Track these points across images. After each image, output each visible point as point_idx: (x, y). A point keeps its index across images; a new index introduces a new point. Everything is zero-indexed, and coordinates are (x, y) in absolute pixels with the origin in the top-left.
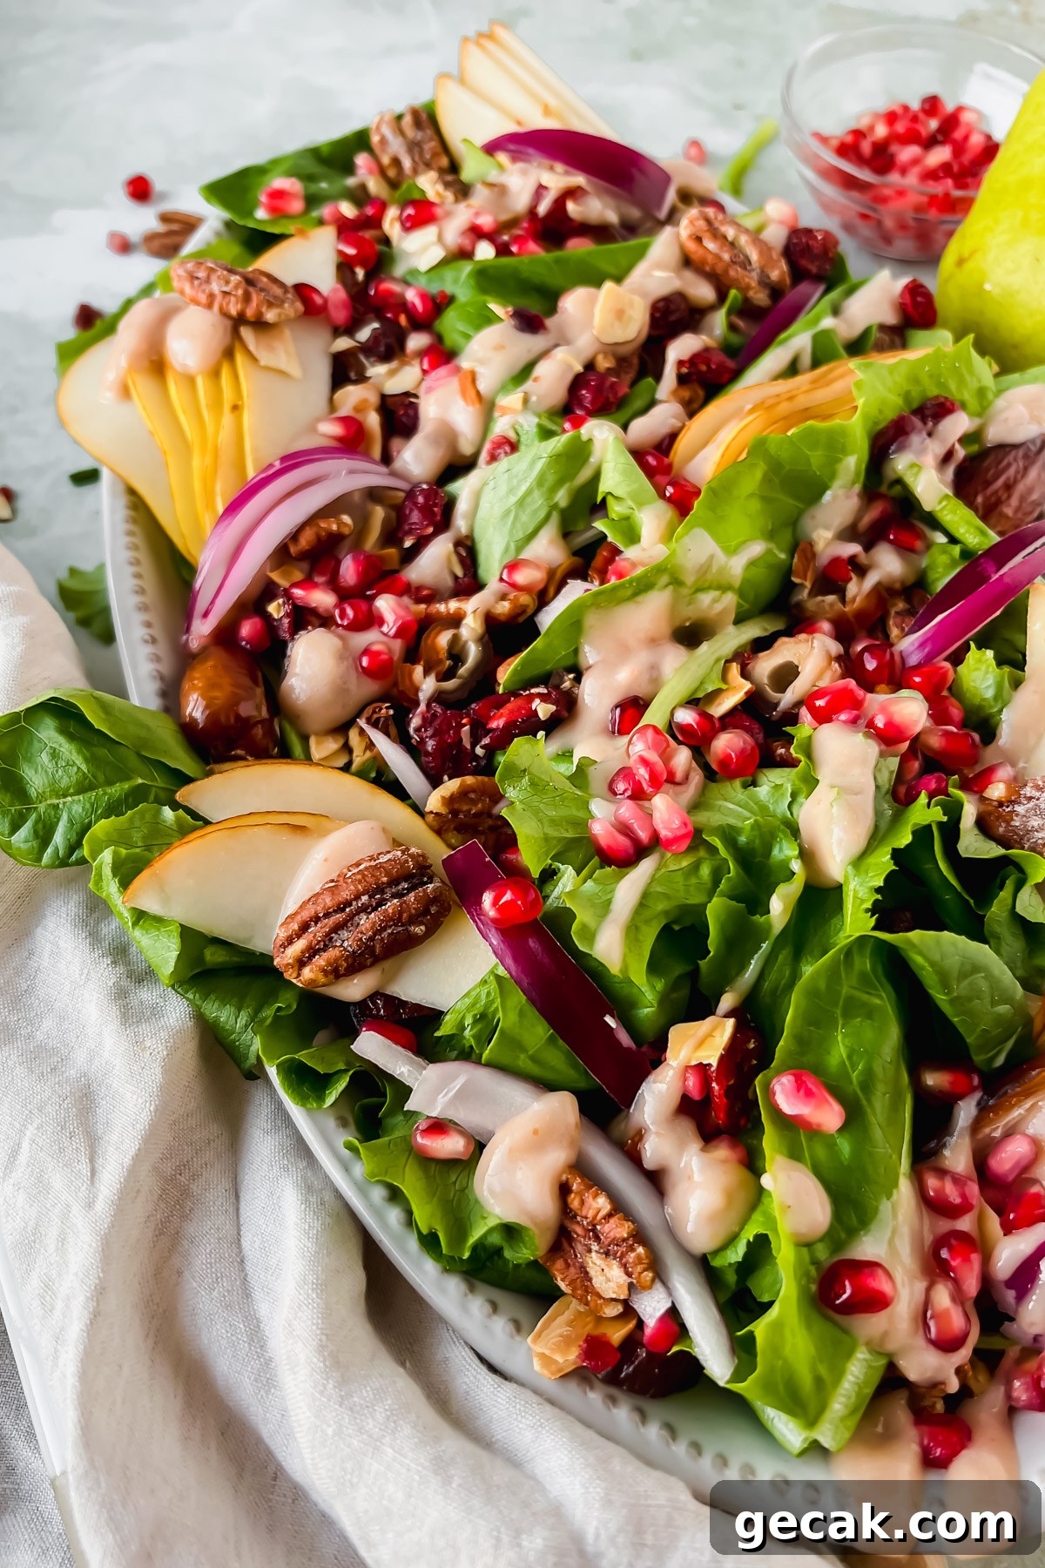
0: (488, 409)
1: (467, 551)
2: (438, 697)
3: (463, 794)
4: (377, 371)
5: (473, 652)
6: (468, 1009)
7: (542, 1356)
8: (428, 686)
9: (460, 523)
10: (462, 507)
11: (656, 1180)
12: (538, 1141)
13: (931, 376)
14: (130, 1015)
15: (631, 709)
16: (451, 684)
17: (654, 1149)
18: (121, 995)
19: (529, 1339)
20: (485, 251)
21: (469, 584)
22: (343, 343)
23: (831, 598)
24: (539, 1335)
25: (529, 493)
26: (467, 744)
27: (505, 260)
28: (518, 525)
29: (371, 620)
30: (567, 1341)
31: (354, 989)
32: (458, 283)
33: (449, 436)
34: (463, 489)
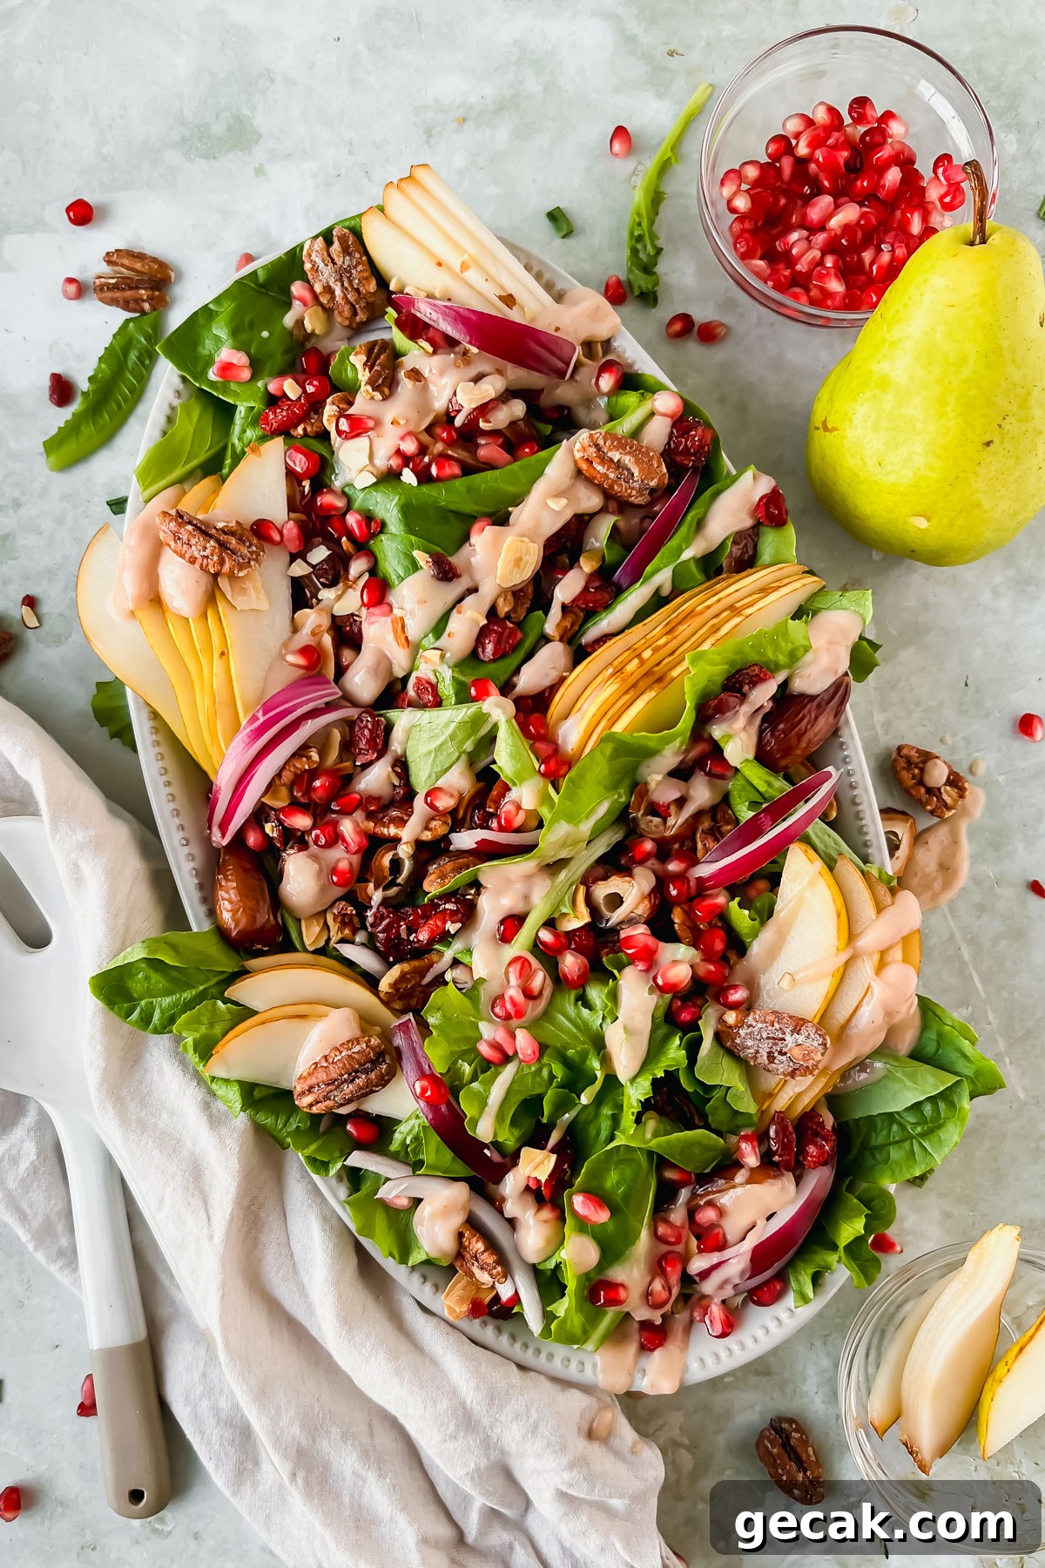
0: (414, 648)
1: (402, 766)
2: (385, 902)
3: (403, 977)
4: (327, 595)
5: (407, 866)
6: (408, 1134)
7: (449, 1307)
8: (377, 897)
9: (396, 746)
10: (398, 735)
11: (512, 1223)
12: (446, 1212)
13: (752, 647)
14: (215, 1120)
15: (512, 924)
16: (393, 891)
17: (511, 1209)
18: (206, 1106)
19: (443, 1297)
20: (408, 477)
21: (404, 797)
22: (299, 569)
23: (657, 820)
24: (448, 1294)
25: (444, 743)
26: (404, 936)
27: (425, 489)
28: (437, 762)
29: (335, 839)
30: (462, 1300)
31: (344, 1111)
32: (387, 507)
33: (384, 662)
34: (402, 719)
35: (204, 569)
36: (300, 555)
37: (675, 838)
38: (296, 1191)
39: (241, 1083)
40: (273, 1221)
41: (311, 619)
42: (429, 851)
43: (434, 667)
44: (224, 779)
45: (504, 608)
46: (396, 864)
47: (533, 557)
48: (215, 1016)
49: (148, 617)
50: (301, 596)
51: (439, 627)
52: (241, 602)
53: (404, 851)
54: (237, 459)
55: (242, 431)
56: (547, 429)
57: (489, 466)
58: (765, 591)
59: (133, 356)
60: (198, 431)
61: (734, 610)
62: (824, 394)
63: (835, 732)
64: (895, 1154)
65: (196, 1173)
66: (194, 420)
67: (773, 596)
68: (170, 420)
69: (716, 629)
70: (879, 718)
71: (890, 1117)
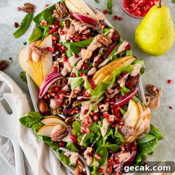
0: (72, 68)
1: (69, 86)
2: (66, 108)
4: (58, 59)
5: (70, 102)
6: (69, 145)
7: (75, 173)
9: (69, 83)
10: (69, 81)
11: (85, 159)
12: (75, 157)
14: (38, 142)
15: (86, 111)
16: (68, 106)
17: (85, 157)
18: (37, 140)
20: (71, 41)
21: (70, 91)
22: (54, 55)
23: (109, 95)
24: (75, 170)
25: (76, 83)
26: (69, 113)
28: (75, 86)
29: (59, 97)
30: (77, 171)
31: (59, 141)
32: (68, 46)
33: (67, 70)
34: (70, 79)
35: (39, 55)
36: (54, 53)
37: (112, 98)
38: (51, 154)
39: (43, 136)
40: (47, 158)
41: (56, 63)
42: (74, 100)
43: (75, 71)
44: (41, 88)
45: (86, 62)
46: (68, 102)
47: (91, 54)
48: (39, 125)
49: (30, 62)
50: (54, 59)
51: (76, 65)
52: (44, 60)
53: (70, 100)
54: (45, 37)
55: (45, 33)
56: (93, 34)
57: (84, 40)
58: (127, 60)
59: (28, 20)
60: (38, 33)
61: (122, 63)
62: (137, 29)
63: (138, 82)
64: (146, 149)
65: (35, 150)
66: (38, 31)
67: (128, 61)
68: (34, 31)
69: (119, 66)
70: (146, 80)
71: (145, 143)
